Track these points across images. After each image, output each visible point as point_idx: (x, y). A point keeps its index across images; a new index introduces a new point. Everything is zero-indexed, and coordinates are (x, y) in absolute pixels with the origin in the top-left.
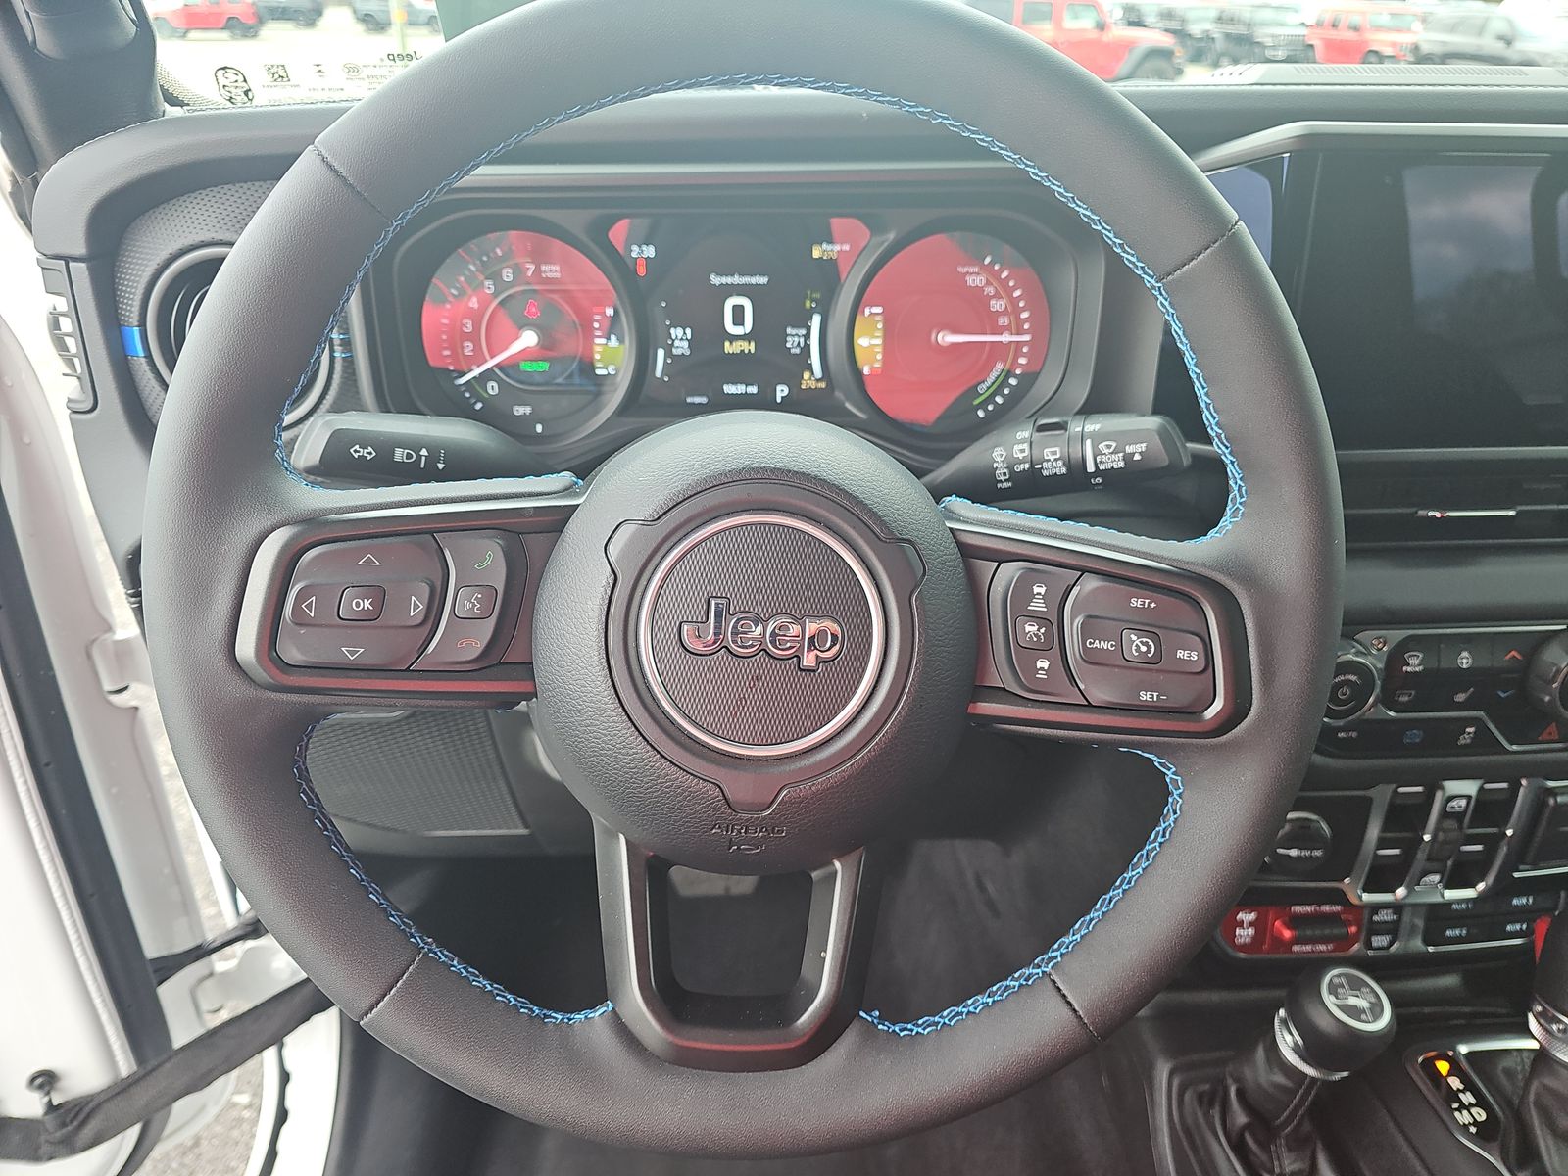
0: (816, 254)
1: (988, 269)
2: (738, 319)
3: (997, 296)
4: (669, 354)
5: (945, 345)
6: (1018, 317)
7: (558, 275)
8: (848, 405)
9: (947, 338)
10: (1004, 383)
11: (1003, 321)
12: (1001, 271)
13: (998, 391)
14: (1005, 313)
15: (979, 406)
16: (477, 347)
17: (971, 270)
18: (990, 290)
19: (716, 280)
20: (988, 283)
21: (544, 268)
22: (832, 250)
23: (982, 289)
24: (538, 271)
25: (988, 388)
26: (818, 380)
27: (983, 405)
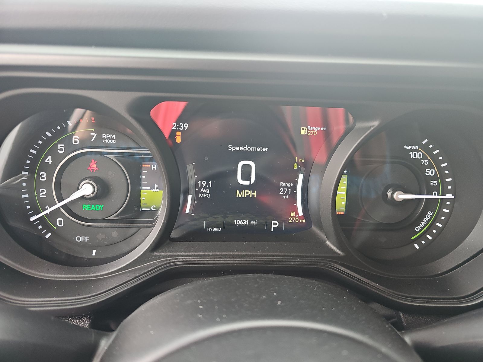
0: (303, 132)
1: (425, 148)
2: (246, 176)
3: (430, 167)
4: (196, 198)
5: (399, 200)
6: (443, 182)
7: (114, 141)
8: (328, 242)
9: (400, 196)
10: (432, 225)
11: (434, 183)
12: (434, 149)
13: (428, 231)
14: (434, 178)
15: (415, 241)
16: (49, 194)
17: (413, 148)
18: (426, 162)
19: (231, 148)
20: (425, 158)
21: (104, 136)
22: (314, 130)
23: (420, 161)
24: (99, 138)
25: (422, 228)
26: (300, 218)
27: (417, 240)
